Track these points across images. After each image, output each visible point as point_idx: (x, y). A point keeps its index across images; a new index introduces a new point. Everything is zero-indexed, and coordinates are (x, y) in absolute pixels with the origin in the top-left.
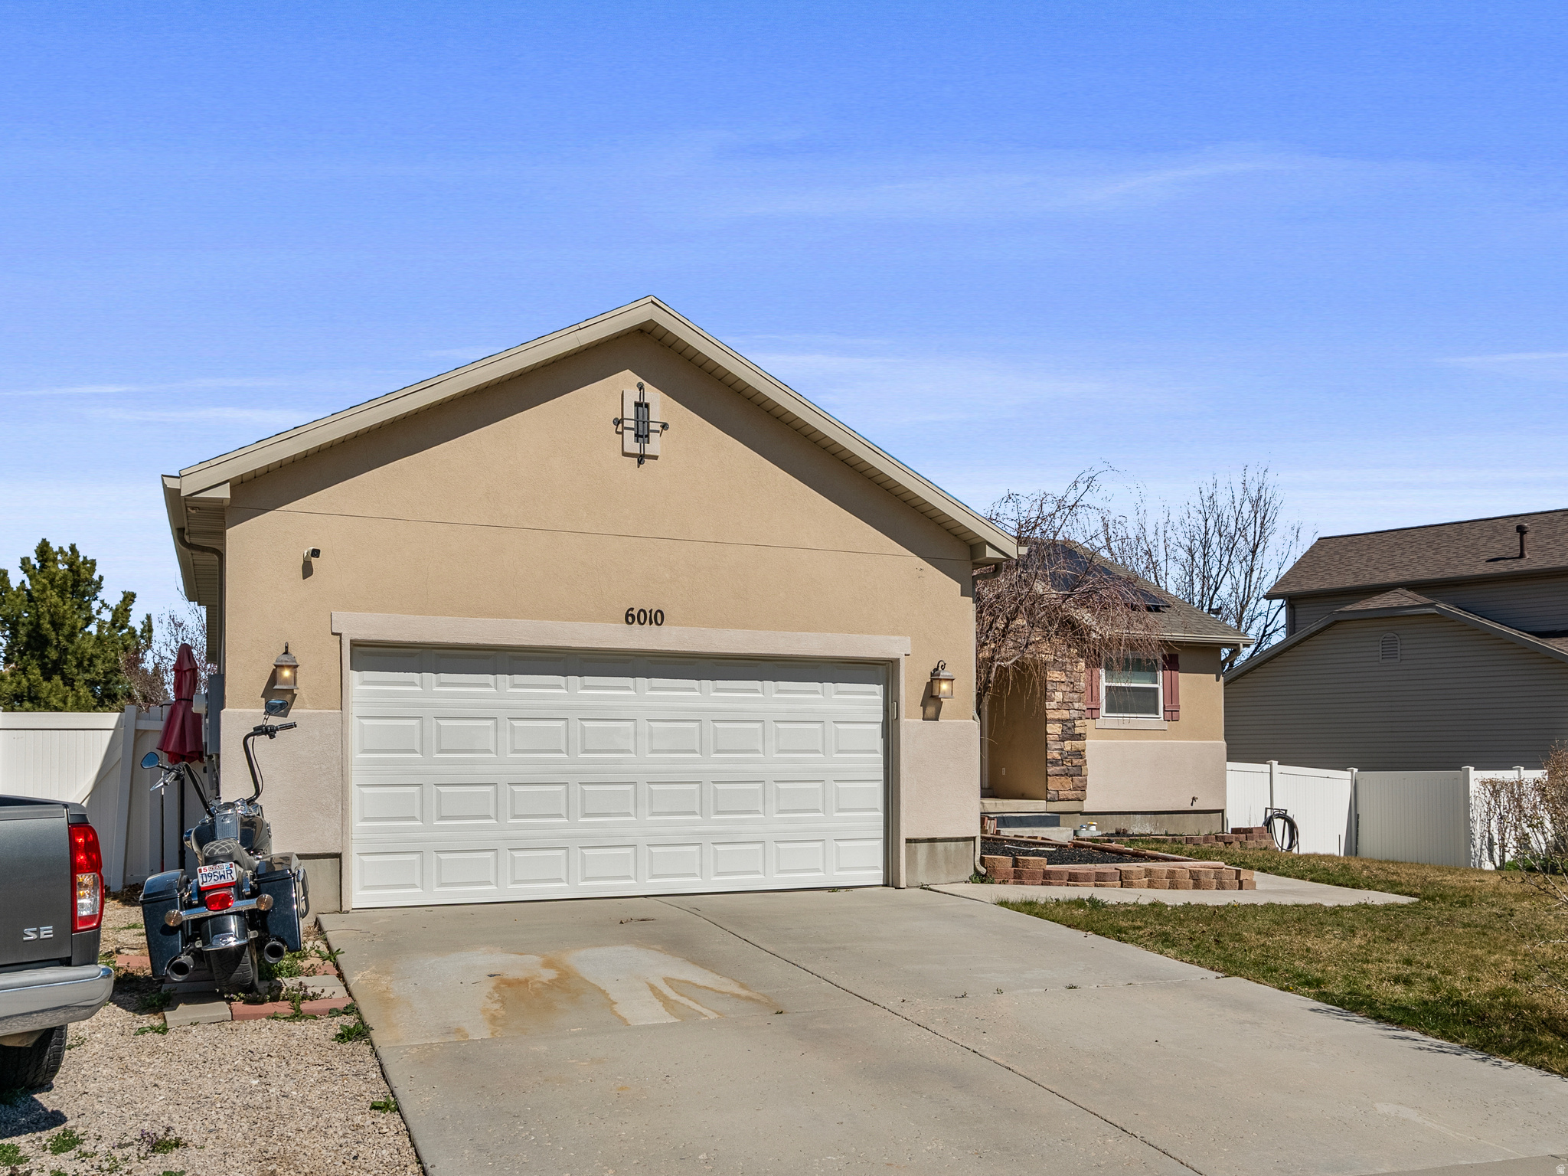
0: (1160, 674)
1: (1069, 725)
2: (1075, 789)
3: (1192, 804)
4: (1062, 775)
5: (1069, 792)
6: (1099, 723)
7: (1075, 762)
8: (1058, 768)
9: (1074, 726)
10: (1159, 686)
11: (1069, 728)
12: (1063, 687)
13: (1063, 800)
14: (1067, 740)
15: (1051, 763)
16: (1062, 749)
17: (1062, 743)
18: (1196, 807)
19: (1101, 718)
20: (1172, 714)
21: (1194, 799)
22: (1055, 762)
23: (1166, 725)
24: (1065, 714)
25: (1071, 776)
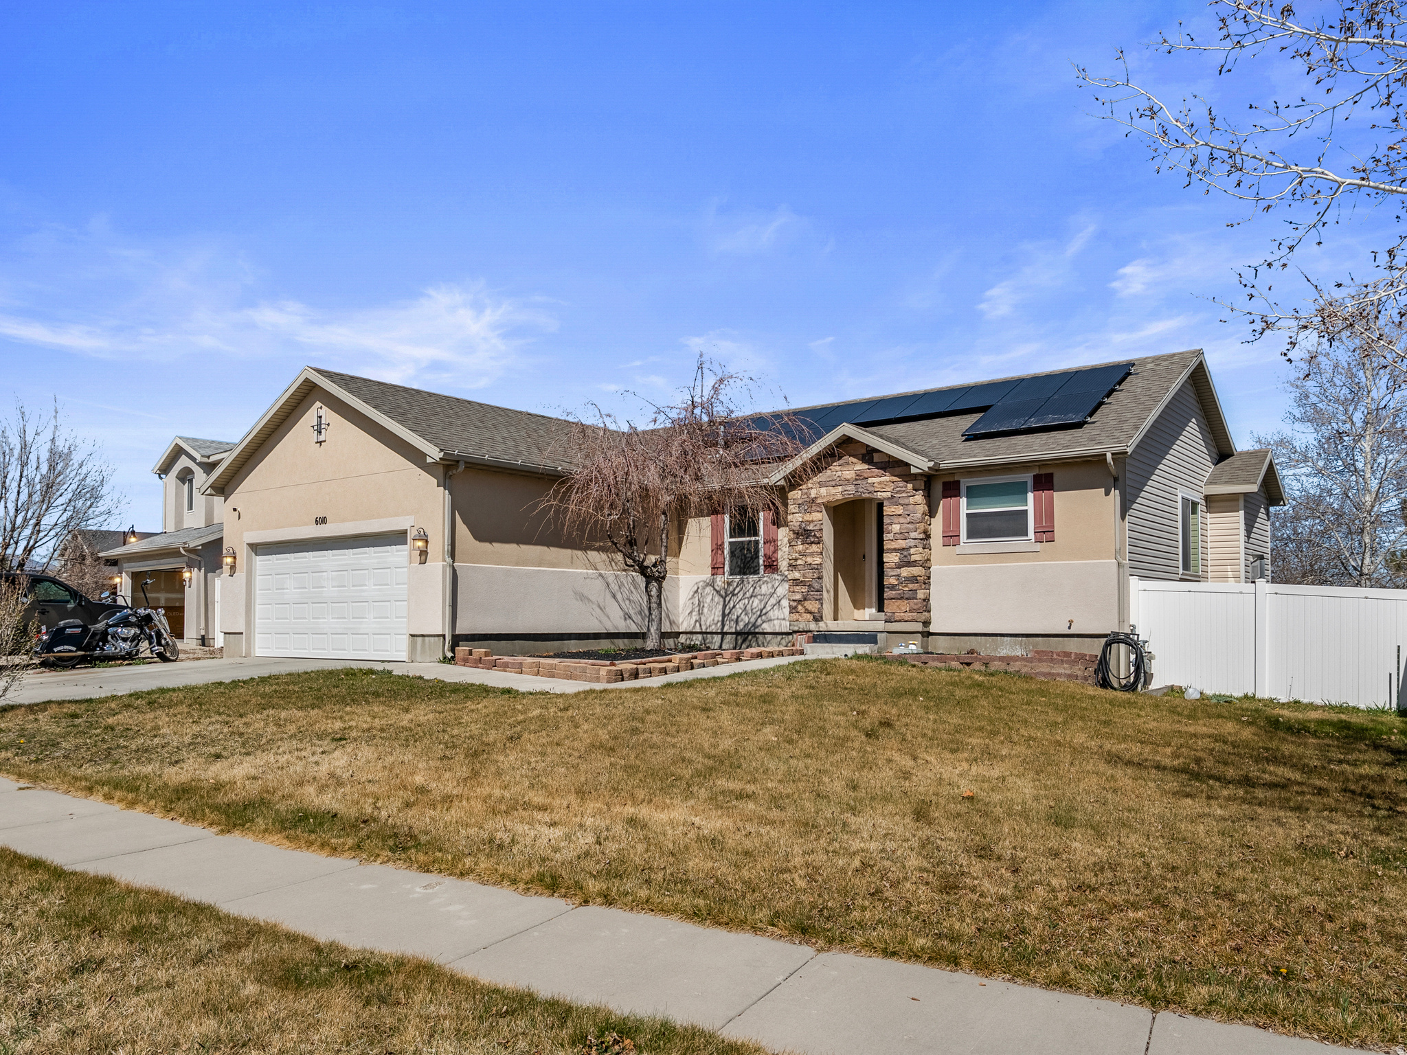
0: (1030, 496)
1: (905, 553)
2: (911, 611)
3: (1069, 628)
4: (898, 599)
5: (907, 614)
6: (958, 549)
7: (911, 586)
8: (894, 592)
9: (910, 555)
10: (1030, 507)
11: (905, 556)
12: (902, 520)
13: (900, 621)
14: (904, 566)
15: (888, 588)
16: (899, 575)
17: (898, 570)
18: (1073, 631)
19: (962, 544)
20: (1046, 533)
21: (1071, 622)
22: (893, 587)
23: (1038, 547)
24: (902, 544)
25: (907, 599)
